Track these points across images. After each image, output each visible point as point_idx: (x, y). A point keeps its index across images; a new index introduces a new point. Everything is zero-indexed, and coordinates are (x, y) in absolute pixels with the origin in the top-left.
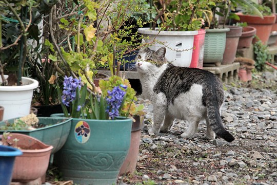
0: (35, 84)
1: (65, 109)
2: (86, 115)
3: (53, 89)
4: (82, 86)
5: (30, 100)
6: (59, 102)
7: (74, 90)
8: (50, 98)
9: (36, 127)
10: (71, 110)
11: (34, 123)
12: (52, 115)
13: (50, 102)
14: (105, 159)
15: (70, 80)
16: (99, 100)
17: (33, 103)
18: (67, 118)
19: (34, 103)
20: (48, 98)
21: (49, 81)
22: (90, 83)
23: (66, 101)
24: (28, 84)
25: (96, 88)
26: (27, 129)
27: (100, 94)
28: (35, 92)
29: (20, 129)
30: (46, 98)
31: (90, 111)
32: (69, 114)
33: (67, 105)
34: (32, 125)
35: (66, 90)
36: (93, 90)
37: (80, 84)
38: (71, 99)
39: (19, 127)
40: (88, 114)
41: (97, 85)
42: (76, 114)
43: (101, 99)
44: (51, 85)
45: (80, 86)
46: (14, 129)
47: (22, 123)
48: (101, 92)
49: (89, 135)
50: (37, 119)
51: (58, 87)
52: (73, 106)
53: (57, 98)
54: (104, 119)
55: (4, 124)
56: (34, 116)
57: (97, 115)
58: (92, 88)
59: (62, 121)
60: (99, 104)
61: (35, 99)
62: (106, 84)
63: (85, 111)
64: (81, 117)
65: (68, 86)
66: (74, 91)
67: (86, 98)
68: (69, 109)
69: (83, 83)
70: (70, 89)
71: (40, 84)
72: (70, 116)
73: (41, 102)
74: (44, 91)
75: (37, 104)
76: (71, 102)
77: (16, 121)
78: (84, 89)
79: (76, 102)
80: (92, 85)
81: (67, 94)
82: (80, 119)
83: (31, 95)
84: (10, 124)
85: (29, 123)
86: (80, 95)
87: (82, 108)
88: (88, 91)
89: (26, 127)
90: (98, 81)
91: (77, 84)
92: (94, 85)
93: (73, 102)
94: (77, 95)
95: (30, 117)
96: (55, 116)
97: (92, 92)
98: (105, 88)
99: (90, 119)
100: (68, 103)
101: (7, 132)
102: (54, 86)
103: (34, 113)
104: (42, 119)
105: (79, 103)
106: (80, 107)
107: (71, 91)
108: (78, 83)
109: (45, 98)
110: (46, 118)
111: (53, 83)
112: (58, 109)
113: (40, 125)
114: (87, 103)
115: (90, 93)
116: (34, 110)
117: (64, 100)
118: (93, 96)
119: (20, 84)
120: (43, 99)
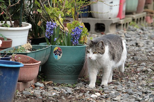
0: (30, 26)
1: (47, 40)
2: (59, 43)
3: (40, 28)
4: (57, 27)
5: (27, 35)
6: (43, 37)
7: (52, 29)
8: (38, 34)
9: (31, 51)
10: (51, 41)
11: (29, 48)
12: (39, 44)
13: (38, 37)
14: (71, 69)
15: (50, 23)
16: (67, 34)
17: (28, 37)
18: (49, 45)
19: (29, 37)
20: (37, 34)
21: (38, 24)
23: (48, 35)
24: (26, 26)
25: (65, 28)
26: (26, 52)
27: (67, 31)
28: (30, 31)
29: (22, 52)
30: (36, 34)
31: (62, 41)
32: (50, 43)
33: (48, 38)
34: (29, 50)
35: (48, 29)
36: (63, 29)
37: (55, 26)
38: (50, 35)
39: (21, 51)
40: (61, 42)
41: (66, 26)
42: (53, 43)
43: (68, 34)
44: (39, 26)
45: (56, 27)
46: (19, 52)
47: (23, 49)
48: (68, 30)
49: (61, 55)
50: (31, 46)
51: (42, 27)
52: (52, 38)
53: (42, 34)
54: (70, 46)
55: (12, 49)
56: (30, 44)
57: (66, 43)
58: (62, 28)
59: (46, 47)
60: (67, 37)
61: (29, 35)
62: (70, 26)
63: (59, 41)
64: (57, 44)
65: (49, 27)
66: (53, 30)
67: (59, 34)
68: (50, 40)
69: (57, 25)
70: (50, 28)
71: (32, 26)
72: (50, 44)
73: (33, 36)
74: (35, 30)
75: (31, 38)
76: (51, 36)
77: (19, 47)
79: (54, 36)
80: (62, 26)
81: (48, 31)
82: (55, 46)
83: (27, 32)
84: (16, 49)
85: (27, 48)
86: (56, 32)
87: (57, 39)
88: (60, 29)
89: (25, 50)
90: (66, 24)
91: (54, 26)
92: (64, 26)
93: (52, 36)
94: (54, 32)
95: (28, 45)
96: (42, 44)
97: (62, 30)
98: (70, 28)
99: (62, 45)
100: (49, 36)
101: (14, 54)
102: (40, 27)
103: (29, 43)
104: (34, 46)
105: (55, 36)
106: (56, 39)
107: (50, 30)
108: (55, 25)
109: (35, 34)
110: (36, 45)
111: (40, 25)
112: (43, 40)
113: (33, 49)
114: (60, 37)
115: (61, 31)
116: (29, 41)
117: (46, 35)
118: (64, 32)
119: (21, 26)
120: (34, 35)
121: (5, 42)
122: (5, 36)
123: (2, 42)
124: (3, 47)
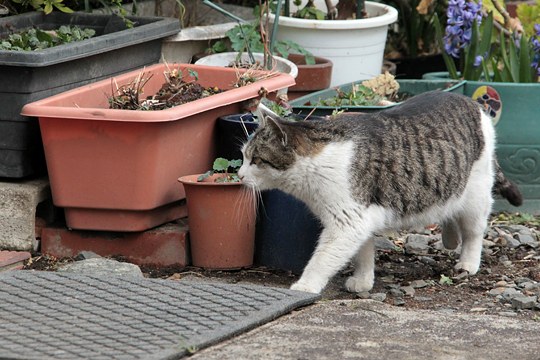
0: (392, 15)
1: (450, 63)
2: (491, 73)
3: (426, 24)
4: (484, 17)
5: (382, 47)
6: (436, 51)
7: (469, 25)
8: (420, 43)
9: (394, 100)
10: (462, 65)
11: (390, 92)
12: (424, 76)
13: (419, 51)
14: (532, 161)
15: (461, 6)
16: (518, 43)
17: (386, 52)
18: (456, 81)
19: (389, 52)
20: (416, 43)
21: (418, 8)
22: (499, 10)
23: (453, 46)
24: (378, 15)
25: (512, 20)
26: (377, 103)
27: (519, 32)
28: (391, 32)
29: (363, 104)
30: (412, 42)
31: (500, 66)
32: (459, 73)
33: (454, 55)
34: (387, 96)
35: (452, 25)
36: (506, 25)
37: (479, 13)
38: (461, 44)
39: (363, 99)
40: (496, 71)
41: (514, 15)
42: (472, 72)
43: (522, 42)
44: (422, 16)
45: (480, 17)
46: (353, 104)
47: (368, 92)
48: (520, 28)
49: (499, 113)
50: (396, 84)
51: (434, 20)
52: (467, 56)
53: (434, 42)
54: (529, 82)
55: (332, 94)
56: (390, 77)
57: (514, 72)
58: (502, 21)
59: (445, 86)
60: (518, 52)
61: (390, 46)
62: (530, 12)
63: (489, 66)
64: (483, 77)
65: (456, 17)
66: (469, 27)
67: (492, 41)
68: (459, 63)
69: (483, 12)
70: (460, 23)
71: (399, 15)
72: (461, 77)
73: (402, 51)
74: (409, 29)
75: (395, 55)
76: (462, 50)
77: (356, 88)
78: (487, 23)
79: (473, 48)
80: (503, 15)
81: (454, 33)
82: (480, 82)
83: (383, 37)
84: (345, 93)
85: (381, 92)
86: (480, 34)
87: (485, 60)
88: (495, 27)
89: (376, 99)
90: (515, 7)
91: (473, 13)
92: (507, 14)
93: (466, 50)
94: (474, 36)
95: (383, 80)
96: (431, 78)
97: (503, 29)
98: (530, 21)
99: (501, 81)
100: (456, 50)
101: (339, 110)
102: (427, 18)
103: (390, 72)
104: (407, 83)
105: (478, 50)
106: (479, 58)
107: (462, 27)
108: (477, 10)
109: (409, 42)
110: (414, 81)
111: (425, 12)
112: (437, 64)
113: (401, 95)
114: (495, 51)
115: (499, 31)
116: (389, 66)
117: (447, 47)
118: (507, 36)
119: (362, 15)
120: (405, 45)
121: (308, 69)
122: (307, 49)
123: (299, 69)
124: (302, 89)
